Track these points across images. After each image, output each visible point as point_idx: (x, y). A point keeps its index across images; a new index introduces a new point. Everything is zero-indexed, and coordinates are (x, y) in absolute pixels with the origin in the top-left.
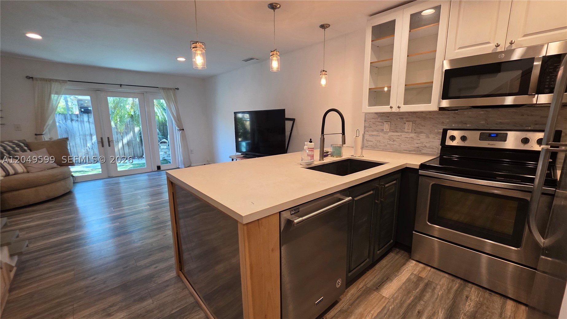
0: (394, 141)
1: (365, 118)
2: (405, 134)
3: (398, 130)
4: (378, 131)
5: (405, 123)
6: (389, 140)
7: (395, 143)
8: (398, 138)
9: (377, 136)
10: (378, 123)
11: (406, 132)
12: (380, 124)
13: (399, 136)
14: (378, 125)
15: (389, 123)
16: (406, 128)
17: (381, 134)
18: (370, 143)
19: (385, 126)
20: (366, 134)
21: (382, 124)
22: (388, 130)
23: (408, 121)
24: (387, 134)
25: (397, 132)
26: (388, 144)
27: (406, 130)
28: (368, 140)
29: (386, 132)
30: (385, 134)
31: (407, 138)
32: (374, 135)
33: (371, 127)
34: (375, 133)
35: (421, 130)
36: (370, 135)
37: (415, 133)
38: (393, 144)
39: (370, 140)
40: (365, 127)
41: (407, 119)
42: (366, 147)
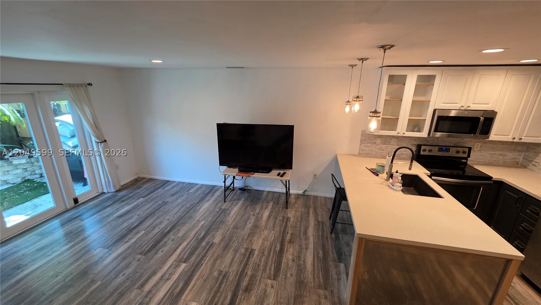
0: (383, 150)
1: (362, 133)
2: (391, 146)
3: (386, 143)
4: (371, 143)
5: (392, 139)
6: (379, 150)
7: (383, 151)
8: (386, 149)
9: (371, 147)
10: (372, 138)
11: (392, 145)
12: (374, 139)
13: (386, 147)
14: (372, 139)
15: (381, 138)
16: (392, 142)
17: (374, 145)
18: (364, 152)
19: (377, 141)
20: (362, 145)
21: (375, 139)
22: (380, 143)
23: (393, 138)
24: (378, 146)
25: (385, 144)
26: (379, 152)
27: (392, 143)
28: (363, 149)
29: (378, 144)
30: (376, 145)
31: (392, 148)
32: (368, 146)
33: (366, 141)
34: (369, 145)
35: (402, 144)
36: (365, 146)
37: (398, 145)
38: (382, 152)
39: (364, 149)
40: (361, 140)
41: (393, 137)
42: (361, 154)
